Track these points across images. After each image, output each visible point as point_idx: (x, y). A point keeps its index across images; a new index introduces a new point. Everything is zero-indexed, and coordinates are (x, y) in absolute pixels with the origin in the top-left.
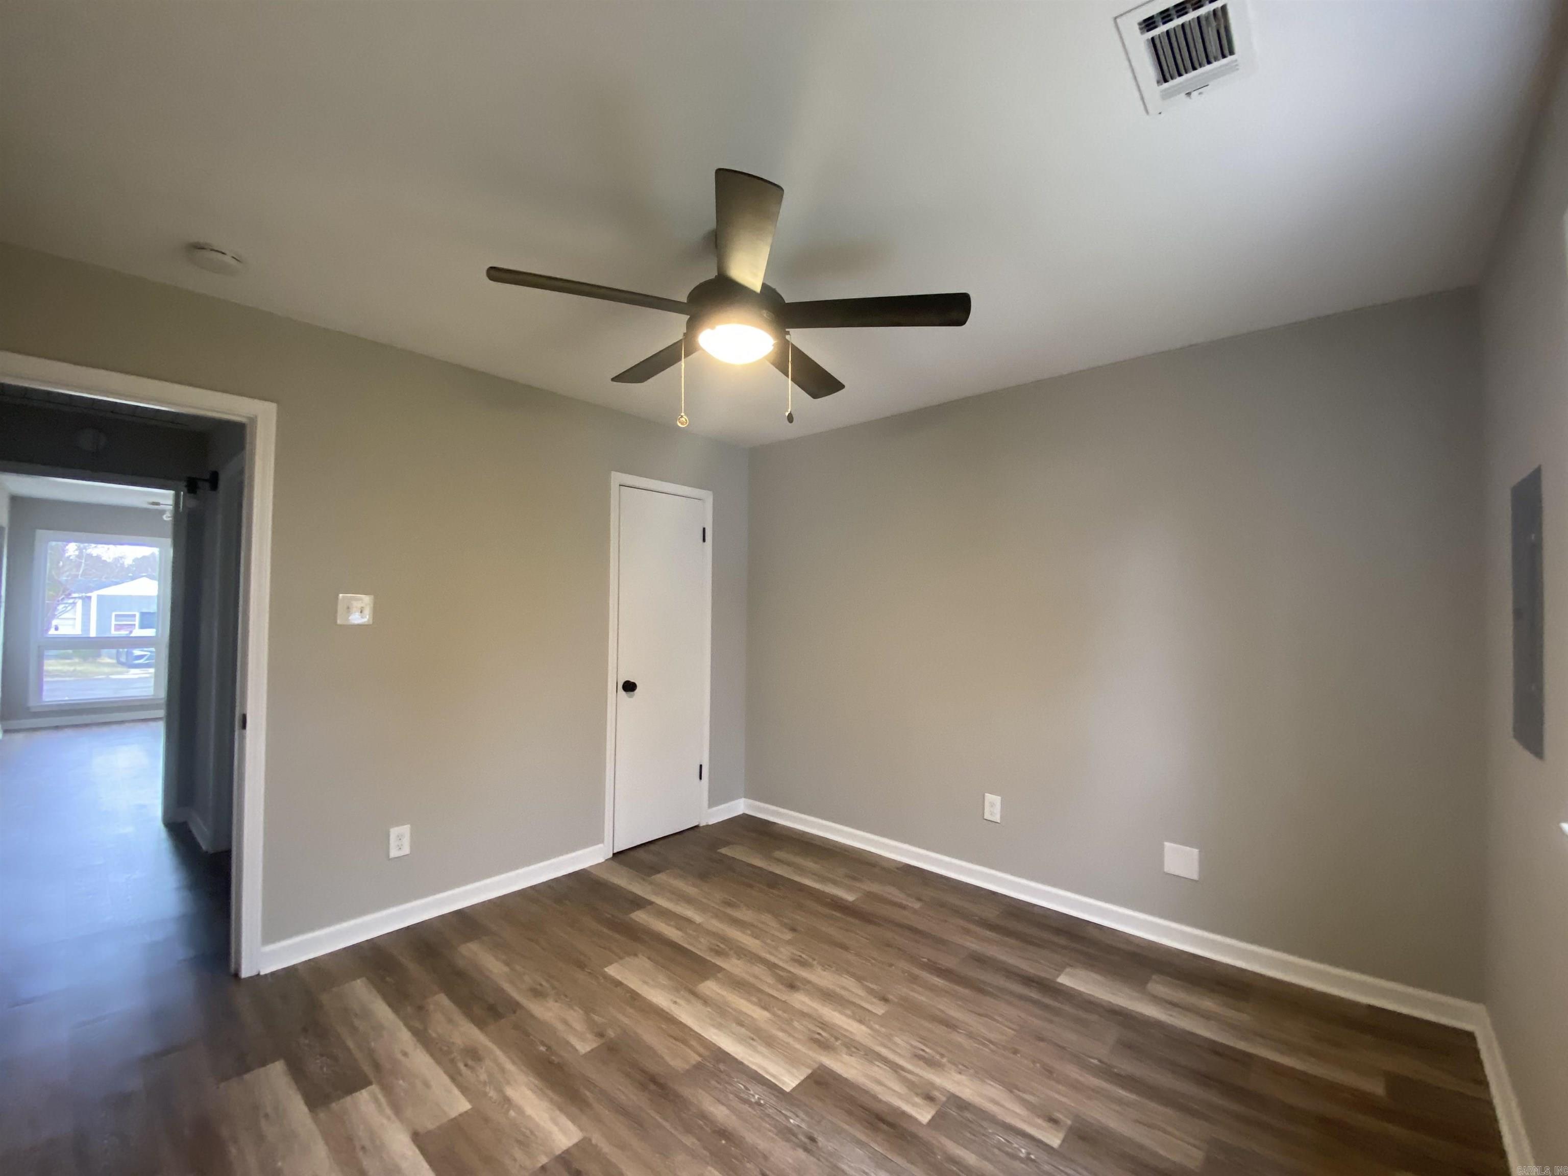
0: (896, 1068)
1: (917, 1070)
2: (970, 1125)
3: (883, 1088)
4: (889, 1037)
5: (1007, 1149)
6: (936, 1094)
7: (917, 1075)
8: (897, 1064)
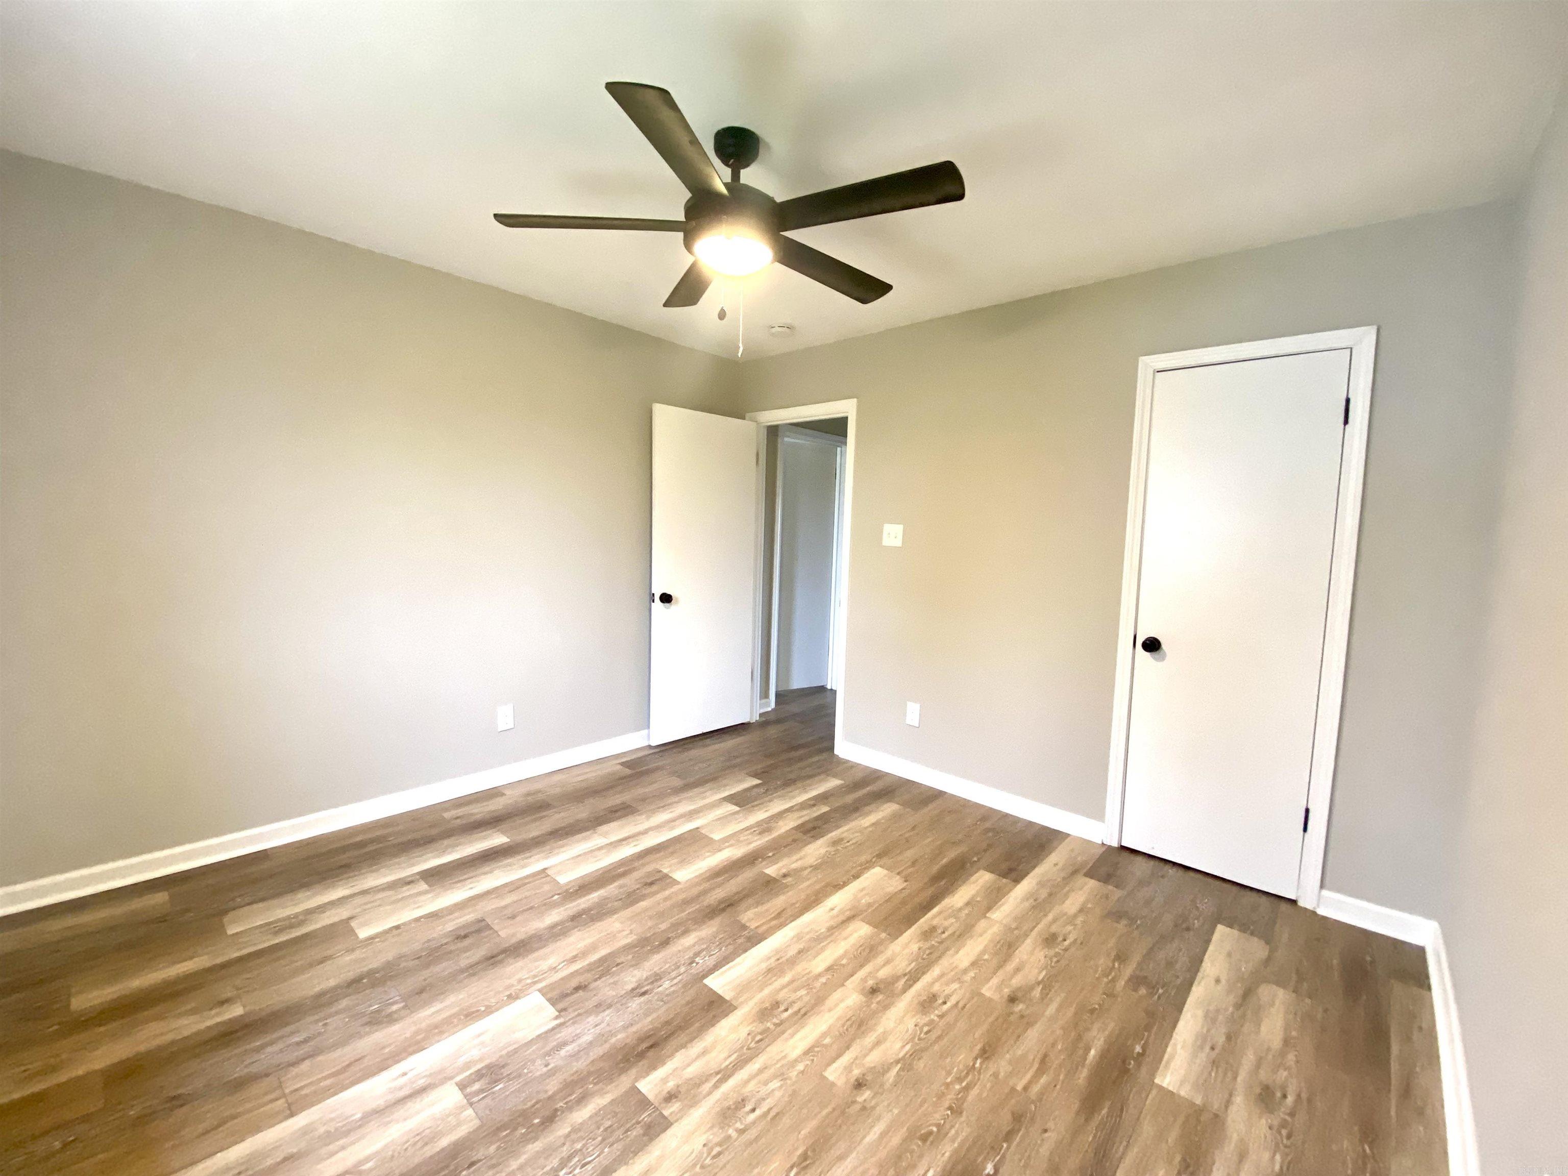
0: (725, 1074)
1: (717, 1094)
2: (622, 1129)
3: (694, 1056)
4: (781, 1075)
5: (576, 1159)
6: (675, 1107)
7: (709, 1093)
8: (730, 1076)
